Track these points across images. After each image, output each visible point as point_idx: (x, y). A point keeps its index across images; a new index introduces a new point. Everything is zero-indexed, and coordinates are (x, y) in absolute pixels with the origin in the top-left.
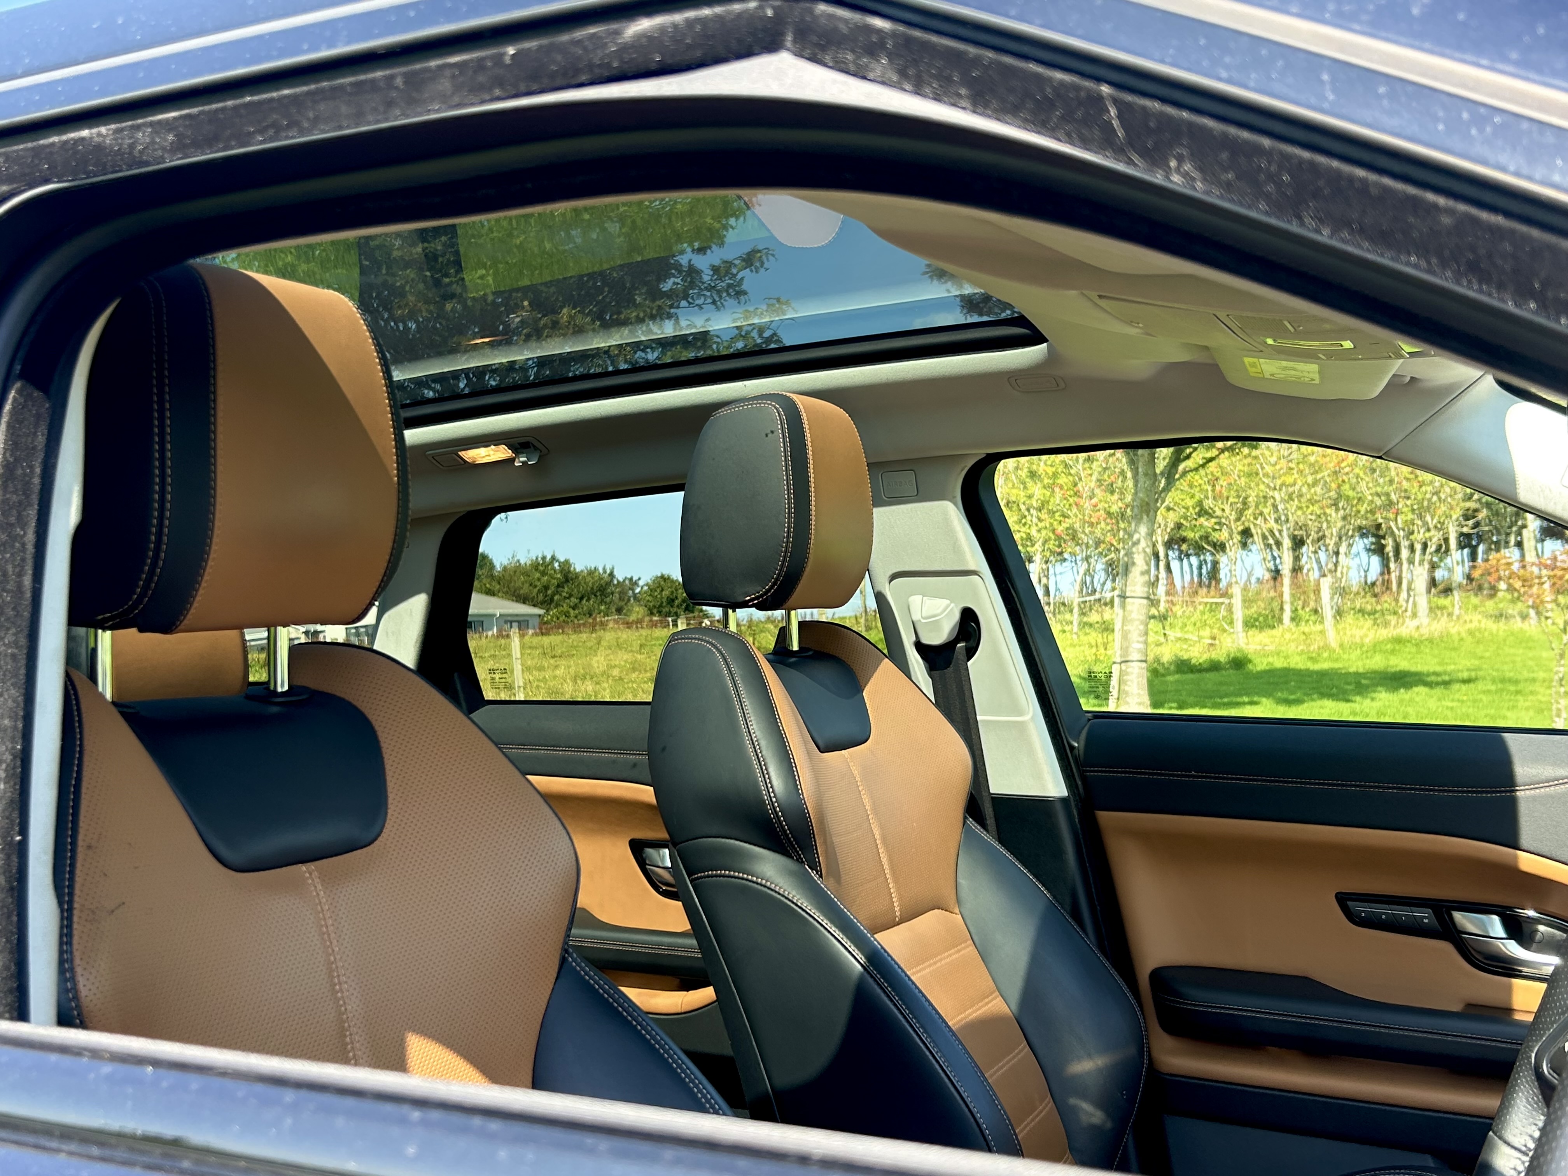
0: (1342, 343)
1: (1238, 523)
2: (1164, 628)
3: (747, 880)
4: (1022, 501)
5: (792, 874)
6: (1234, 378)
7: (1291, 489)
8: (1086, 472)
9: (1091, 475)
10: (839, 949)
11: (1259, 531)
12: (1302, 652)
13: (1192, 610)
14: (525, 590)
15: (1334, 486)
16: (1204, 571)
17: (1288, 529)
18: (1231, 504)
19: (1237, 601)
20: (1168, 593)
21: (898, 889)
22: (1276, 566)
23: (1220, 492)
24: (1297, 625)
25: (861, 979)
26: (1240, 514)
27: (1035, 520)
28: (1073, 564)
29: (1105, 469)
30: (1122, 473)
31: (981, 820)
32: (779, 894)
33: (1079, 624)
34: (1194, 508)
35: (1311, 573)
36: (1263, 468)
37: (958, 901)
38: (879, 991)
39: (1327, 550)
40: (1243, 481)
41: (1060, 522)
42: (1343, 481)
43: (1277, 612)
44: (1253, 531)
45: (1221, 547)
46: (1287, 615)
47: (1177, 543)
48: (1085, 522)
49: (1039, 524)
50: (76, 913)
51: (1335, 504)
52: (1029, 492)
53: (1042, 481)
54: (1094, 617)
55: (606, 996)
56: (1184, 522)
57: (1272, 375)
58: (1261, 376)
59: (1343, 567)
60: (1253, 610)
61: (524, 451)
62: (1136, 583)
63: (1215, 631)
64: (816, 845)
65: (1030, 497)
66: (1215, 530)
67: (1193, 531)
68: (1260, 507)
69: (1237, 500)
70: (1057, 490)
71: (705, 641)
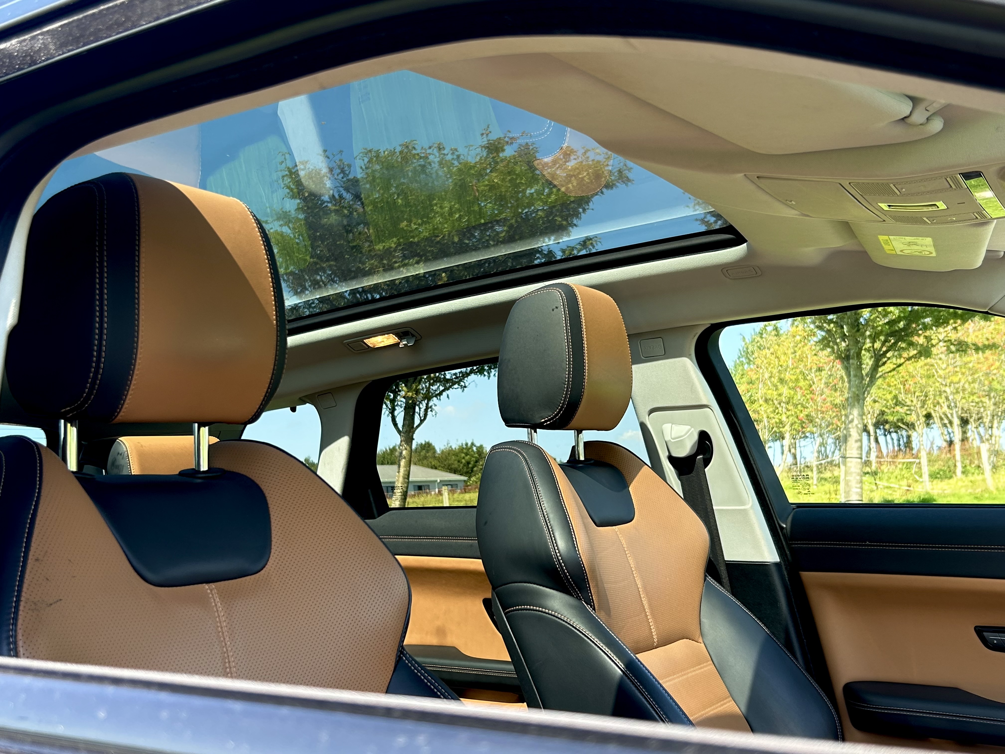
0: (937, 203)
1: (923, 409)
2: (875, 480)
3: (542, 612)
4: (775, 398)
5: (572, 607)
6: (878, 259)
7: (957, 386)
8: (817, 378)
9: (821, 380)
10: (605, 659)
11: (938, 415)
12: (971, 494)
13: (894, 467)
14: (456, 465)
15: (986, 383)
16: (901, 442)
17: (957, 412)
18: (917, 397)
19: (924, 460)
20: (877, 457)
21: (656, 622)
22: (950, 438)
23: (909, 389)
24: (966, 476)
25: (621, 679)
26: (924, 403)
27: (784, 410)
28: (813, 439)
29: (830, 375)
30: (842, 377)
31: (718, 579)
32: (564, 621)
33: (818, 479)
34: (892, 400)
35: (974, 442)
36: (937, 372)
37: (702, 634)
38: (634, 688)
39: (984, 426)
40: (924, 381)
41: (801, 411)
42: (993, 379)
43: (952, 468)
44: (933, 414)
45: (911, 426)
46: (959, 469)
47: (882, 424)
48: (818, 411)
49: (787, 412)
50: (22, 604)
51: (988, 395)
52: (779, 392)
53: (788, 385)
54: (827, 475)
55: (429, 684)
56: (886, 410)
57: (901, 251)
58: (894, 252)
59: (996, 437)
60: (936, 467)
61: (406, 337)
62: (852, 448)
63: (910, 481)
64: (589, 587)
65: (780, 395)
66: (907, 414)
67: (892, 415)
68: (937, 398)
69: (921, 394)
70: (798, 390)
71: (513, 449)
